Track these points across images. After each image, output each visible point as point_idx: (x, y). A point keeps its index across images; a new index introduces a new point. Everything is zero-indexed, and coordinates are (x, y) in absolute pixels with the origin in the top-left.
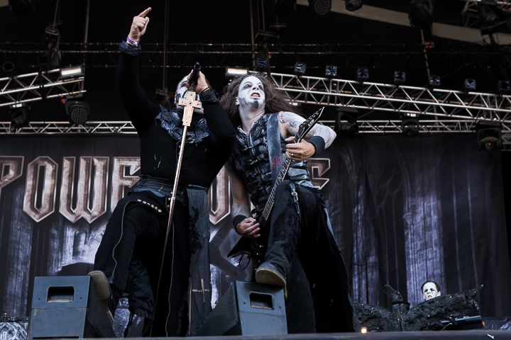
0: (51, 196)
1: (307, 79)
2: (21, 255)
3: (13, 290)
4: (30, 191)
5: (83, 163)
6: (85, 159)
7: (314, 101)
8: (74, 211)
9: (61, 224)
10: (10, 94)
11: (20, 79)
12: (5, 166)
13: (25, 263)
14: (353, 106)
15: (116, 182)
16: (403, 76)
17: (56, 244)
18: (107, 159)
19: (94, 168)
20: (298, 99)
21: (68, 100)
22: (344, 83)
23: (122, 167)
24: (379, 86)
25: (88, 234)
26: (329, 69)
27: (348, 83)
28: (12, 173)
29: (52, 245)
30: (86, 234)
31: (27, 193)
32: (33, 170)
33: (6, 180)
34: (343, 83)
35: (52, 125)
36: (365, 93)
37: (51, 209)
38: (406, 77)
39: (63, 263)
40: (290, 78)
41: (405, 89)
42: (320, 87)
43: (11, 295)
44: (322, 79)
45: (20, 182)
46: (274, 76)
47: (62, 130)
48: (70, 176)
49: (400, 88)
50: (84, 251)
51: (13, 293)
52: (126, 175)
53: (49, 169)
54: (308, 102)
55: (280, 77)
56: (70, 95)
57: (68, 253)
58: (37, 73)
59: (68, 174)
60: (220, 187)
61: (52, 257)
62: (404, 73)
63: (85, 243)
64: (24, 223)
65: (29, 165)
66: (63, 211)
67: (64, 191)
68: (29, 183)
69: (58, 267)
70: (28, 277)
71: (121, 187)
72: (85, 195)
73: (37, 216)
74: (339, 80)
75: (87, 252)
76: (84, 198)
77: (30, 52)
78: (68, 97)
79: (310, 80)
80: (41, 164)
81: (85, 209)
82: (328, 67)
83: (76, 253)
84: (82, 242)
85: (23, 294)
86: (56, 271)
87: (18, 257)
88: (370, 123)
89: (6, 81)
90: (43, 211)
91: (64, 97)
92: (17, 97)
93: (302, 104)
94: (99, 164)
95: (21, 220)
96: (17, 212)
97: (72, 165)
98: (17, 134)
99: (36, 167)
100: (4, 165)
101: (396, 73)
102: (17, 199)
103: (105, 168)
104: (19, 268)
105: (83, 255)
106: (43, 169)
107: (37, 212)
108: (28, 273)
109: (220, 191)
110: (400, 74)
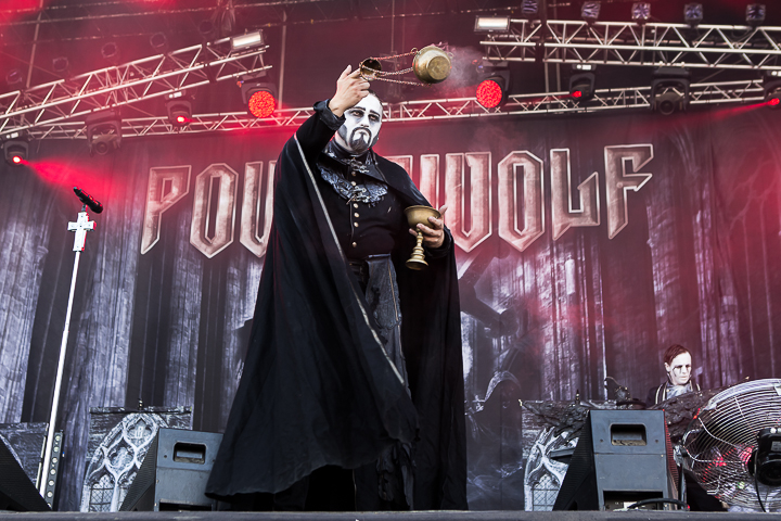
0: (229, 220)
1: (604, 27)
2: (188, 307)
3: (178, 355)
4: (200, 215)
7: (619, 60)
8: (260, 240)
9: (242, 260)
10: (166, 78)
11: (176, 56)
12: (166, 182)
13: (193, 317)
14: (683, 64)
16: (762, 12)
17: (235, 289)
20: (593, 58)
21: (246, 82)
22: (665, 28)
24: (723, 31)
26: (638, 8)
27: (671, 29)
28: (175, 190)
29: (231, 289)
31: (195, 219)
32: (203, 184)
33: (168, 202)
34: (663, 29)
35: (230, 118)
36: (701, 42)
37: (228, 239)
38: (767, 12)
39: (246, 315)
40: (577, 26)
41: (768, 32)
42: (627, 37)
43: (174, 362)
44: (630, 24)
45: (186, 203)
46: (552, 25)
47: (245, 124)
48: (255, 189)
49: (760, 32)
53: (226, 181)
54: (609, 63)
55: (562, 26)
56: (248, 74)
58: (200, 46)
59: (252, 187)
60: (475, 196)
61: (231, 307)
62: (763, 7)
64: (192, 261)
65: (198, 178)
66: (245, 240)
67: (246, 210)
68: (199, 202)
69: (239, 322)
70: (197, 336)
73: (209, 250)
74: (656, 25)
78: (245, 78)
79: (610, 27)
80: (215, 175)
82: (635, 6)
85: (190, 361)
86: (237, 327)
87: (184, 309)
88: (719, 86)
89: (159, 60)
90: (217, 241)
91: (241, 78)
92: (175, 81)
93: (598, 65)
95: (188, 256)
96: (181, 245)
97: (257, 173)
98: (182, 134)
99: (207, 179)
100: (164, 180)
101: (749, 7)
102: (183, 227)
104: (186, 324)
106: (217, 181)
107: (208, 244)
108: (197, 331)
109: (476, 203)
110: (757, 10)
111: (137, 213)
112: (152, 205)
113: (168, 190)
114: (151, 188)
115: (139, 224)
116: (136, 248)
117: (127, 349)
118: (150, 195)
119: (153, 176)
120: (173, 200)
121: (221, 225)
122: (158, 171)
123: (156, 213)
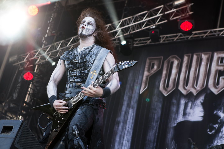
0: (175, 79)
2: (156, 117)
3: (150, 138)
4: (164, 78)
5: (195, 57)
6: (197, 55)
8: (186, 88)
9: (178, 96)
13: (157, 122)
15: (214, 67)
17: (174, 109)
18: (210, 54)
19: (201, 60)
23: (219, 58)
25: (193, 103)
28: (155, 67)
29: (172, 109)
30: (192, 102)
31: (162, 80)
32: (167, 65)
33: (152, 72)
37: (173, 87)
39: (177, 121)
43: (148, 141)
45: (159, 72)
48: (187, 66)
50: (189, 113)
51: (150, 140)
52: (221, 63)
53: (176, 63)
57: (180, 114)
59: (186, 65)
61: (172, 117)
63: (191, 108)
65: (165, 62)
66: (181, 88)
67: (182, 76)
68: (164, 72)
69: (174, 124)
71: (216, 71)
72: (194, 77)
73: (166, 93)
75: (191, 114)
76: (193, 79)
80: (171, 60)
81: (193, 87)
83: (185, 114)
84: (189, 108)
85: (154, 140)
86: (173, 126)
87: (154, 118)
90: (169, 89)
94: (204, 57)
95: (158, 96)
96: (156, 91)
97: (188, 59)
98: (161, 43)
99: (168, 62)
100: (152, 63)
102: (157, 83)
103: (208, 59)
104: (154, 124)
105: (189, 116)
106: (172, 63)
107: (166, 90)
108: (158, 128)
111: (140, 77)
112: (146, 73)
113: (153, 67)
114: (147, 66)
115: (140, 82)
116: (138, 92)
117: (131, 134)
118: (146, 69)
119: (148, 61)
120: (154, 71)
121: (171, 82)
122: (150, 59)
123: (147, 77)
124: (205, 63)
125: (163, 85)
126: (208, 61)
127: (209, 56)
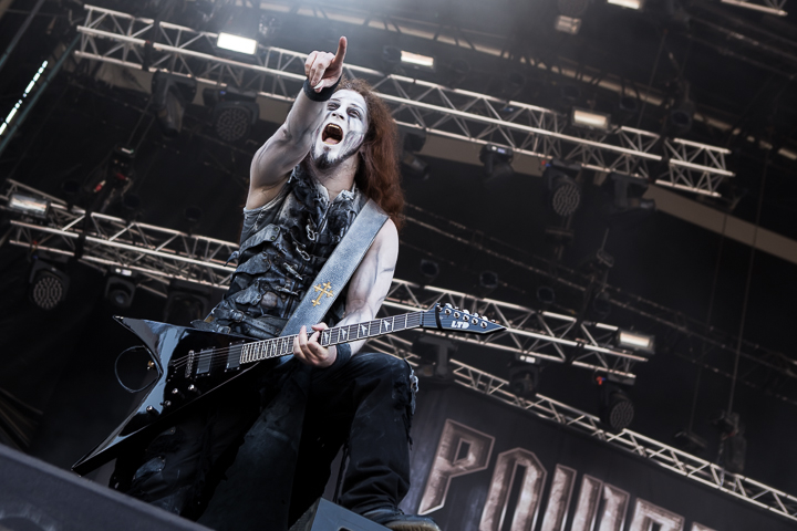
0: (529, 520)
4: (496, 501)
5: (587, 487)
6: (591, 481)
12: (463, 443)
18: (626, 496)
19: (603, 503)
28: (471, 458)
31: (489, 503)
32: (505, 466)
33: (461, 467)
35: (546, 404)
45: (484, 479)
47: (561, 418)
48: (563, 499)
53: (532, 475)
59: (559, 495)
65: (501, 456)
68: (497, 486)
77: (520, 264)
80: (520, 461)
94: (612, 499)
96: (468, 528)
97: (569, 482)
98: (489, 397)
99: (511, 463)
100: (461, 440)
102: (474, 506)
103: (620, 508)
106: (522, 472)
112: (441, 463)
113: (464, 455)
114: (444, 442)
115: (421, 480)
116: (413, 508)
118: (442, 450)
119: (448, 429)
120: (468, 468)
121: (518, 523)
122: (456, 427)
123: (445, 474)
124: (613, 514)
125: (491, 521)
126: (622, 516)
127: (625, 502)
